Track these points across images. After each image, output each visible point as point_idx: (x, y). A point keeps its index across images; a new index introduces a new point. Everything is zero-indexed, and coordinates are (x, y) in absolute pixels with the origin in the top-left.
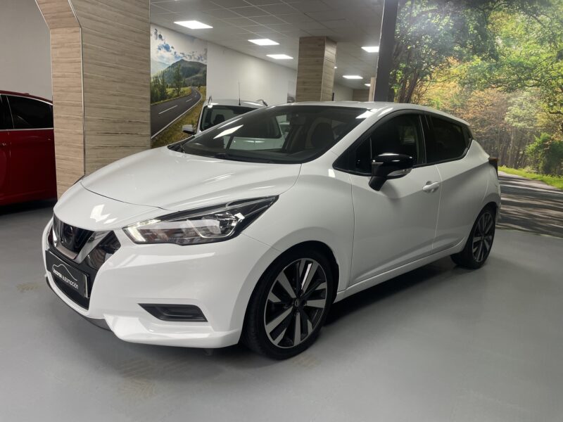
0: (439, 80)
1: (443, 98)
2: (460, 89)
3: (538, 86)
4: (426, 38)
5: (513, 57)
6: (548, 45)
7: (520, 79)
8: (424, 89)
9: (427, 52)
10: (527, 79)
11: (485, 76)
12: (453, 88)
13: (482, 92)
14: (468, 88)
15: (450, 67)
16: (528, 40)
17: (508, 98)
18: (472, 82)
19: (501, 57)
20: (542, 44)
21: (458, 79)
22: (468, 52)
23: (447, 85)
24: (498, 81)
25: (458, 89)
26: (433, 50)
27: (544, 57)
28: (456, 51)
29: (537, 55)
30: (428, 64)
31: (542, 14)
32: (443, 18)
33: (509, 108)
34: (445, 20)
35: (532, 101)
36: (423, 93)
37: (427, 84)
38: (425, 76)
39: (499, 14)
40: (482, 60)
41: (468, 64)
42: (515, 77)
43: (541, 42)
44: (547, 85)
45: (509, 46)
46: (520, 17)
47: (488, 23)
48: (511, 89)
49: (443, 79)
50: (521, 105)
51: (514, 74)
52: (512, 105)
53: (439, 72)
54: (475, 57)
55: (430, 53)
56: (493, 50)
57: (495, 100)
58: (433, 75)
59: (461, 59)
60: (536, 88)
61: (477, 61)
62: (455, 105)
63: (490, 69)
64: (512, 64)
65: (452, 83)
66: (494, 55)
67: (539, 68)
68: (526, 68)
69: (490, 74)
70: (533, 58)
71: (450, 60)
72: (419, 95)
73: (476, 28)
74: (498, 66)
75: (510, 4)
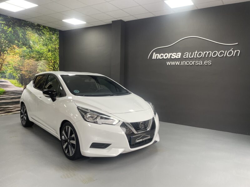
0: (11, 54)
1: (14, 62)
2: (20, 59)
3: (45, 60)
4: (3, 35)
5: (36, 49)
6: (45, 47)
7: (40, 57)
8: (5, 57)
9: (4, 41)
10: (42, 57)
11: (28, 55)
12: (17, 58)
13: (28, 61)
14: (23, 58)
15: (15, 49)
16: (40, 44)
17: (37, 63)
18: (24, 56)
19: (33, 48)
20: (44, 46)
21: (18, 54)
22: (21, 44)
23: (14, 56)
24: (33, 57)
25: (19, 58)
26: (7, 41)
27: (45, 50)
28: (16, 43)
29: (43, 49)
30: (5, 46)
31: (42, 36)
32: (9, 28)
33: (38, 67)
34: (10, 29)
35: (44, 65)
36: (5, 59)
37: (6, 55)
38: (5, 51)
39: (30, 32)
40: (27, 48)
41: (21, 50)
42: (38, 56)
43: (44, 45)
44: (47, 60)
45: (35, 45)
46: (36, 35)
47: (26, 35)
48: (37, 60)
49: (13, 54)
50: (41, 66)
51: (37, 55)
52: (38, 66)
53: (10, 51)
54: (24, 47)
55: (5, 42)
56: (29, 45)
57: (33, 64)
58: (8, 52)
59: (18, 46)
60: (44, 60)
61: (25, 48)
62: (19, 65)
63: (30, 52)
64: (36, 51)
65: (17, 56)
66: (30, 47)
67: (44, 54)
68: (41, 53)
69: (30, 54)
70: (42, 50)
71: (14, 46)
72: (3, 60)
73: (22, 36)
74: (32, 52)
75: (33, 30)
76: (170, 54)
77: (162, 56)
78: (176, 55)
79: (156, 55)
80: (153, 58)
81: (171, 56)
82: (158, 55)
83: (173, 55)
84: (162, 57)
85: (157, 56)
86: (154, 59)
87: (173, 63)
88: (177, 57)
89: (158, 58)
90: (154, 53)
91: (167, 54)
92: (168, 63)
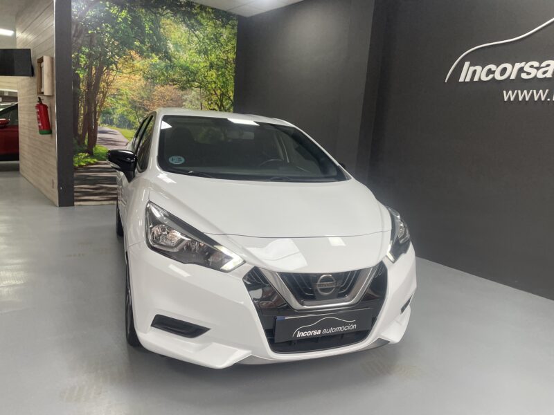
0: (124, 71)
1: (131, 89)
2: (145, 83)
3: (201, 87)
4: (107, 26)
5: (182, 61)
6: (203, 56)
7: (188, 80)
8: (111, 78)
9: (109, 41)
10: (193, 81)
11: (163, 74)
12: (138, 81)
13: (162, 88)
14: (151, 82)
15: (133, 60)
16: (190, 49)
17: (182, 95)
18: (154, 78)
19: (173, 59)
20: (199, 55)
21: (141, 72)
22: (147, 50)
23: (132, 76)
24: (173, 80)
25: (143, 82)
26: (115, 40)
27: (202, 65)
28: (137, 46)
29: (197, 63)
30: (112, 53)
31: (197, 30)
32: (121, 11)
33: (184, 103)
34: (123, 13)
35: (198, 99)
36: (112, 82)
37: (114, 73)
38: (111, 64)
39: (168, 21)
40: (160, 58)
41: (148, 61)
42: (185, 78)
43: (199, 52)
44: (206, 88)
45: (178, 51)
46: (183, 28)
47: (160, 27)
48: (183, 88)
49: (129, 70)
50: (191, 102)
51: (184, 76)
52: (185, 101)
53: (123, 63)
54: (154, 55)
55: (113, 43)
56: (166, 52)
57: (173, 96)
58: (119, 66)
59: (141, 53)
60: (199, 89)
61: (155, 59)
62: (142, 97)
63: (166, 67)
64: (181, 67)
65: (137, 76)
66: (167, 56)
67: (199, 73)
68: (192, 72)
69: (167, 73)
70: (195, 65)
71: (133, 53)
72: (107, 83)
73: (151, 29)
74: (173, 67)
75: (175, 15)
76: (518, 66)
77: (490, 72)
78: (538, 69)
79: (472, 69)
80: (461, 80)
81: (521, 70)
82: (478, 68)
83: (527, 69)
84: (491, 76)
85: (475, 72)
86: (464, 83)
87: (525, 95)
88: (540, 75)
89: (476, 79)
90: (467, 64)
91: (508, 66)
92: (508, 95)
